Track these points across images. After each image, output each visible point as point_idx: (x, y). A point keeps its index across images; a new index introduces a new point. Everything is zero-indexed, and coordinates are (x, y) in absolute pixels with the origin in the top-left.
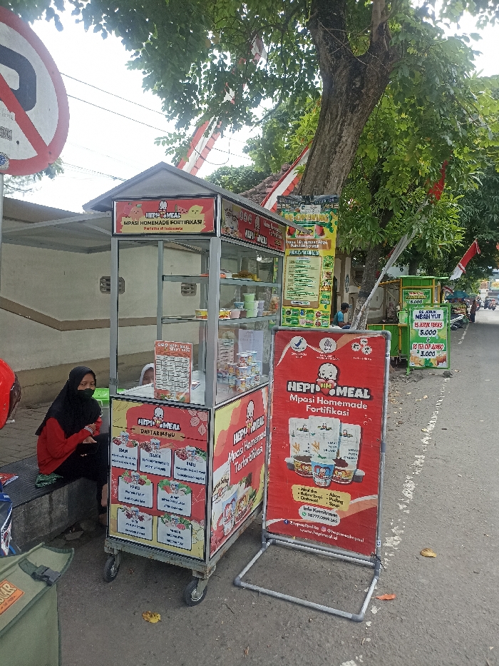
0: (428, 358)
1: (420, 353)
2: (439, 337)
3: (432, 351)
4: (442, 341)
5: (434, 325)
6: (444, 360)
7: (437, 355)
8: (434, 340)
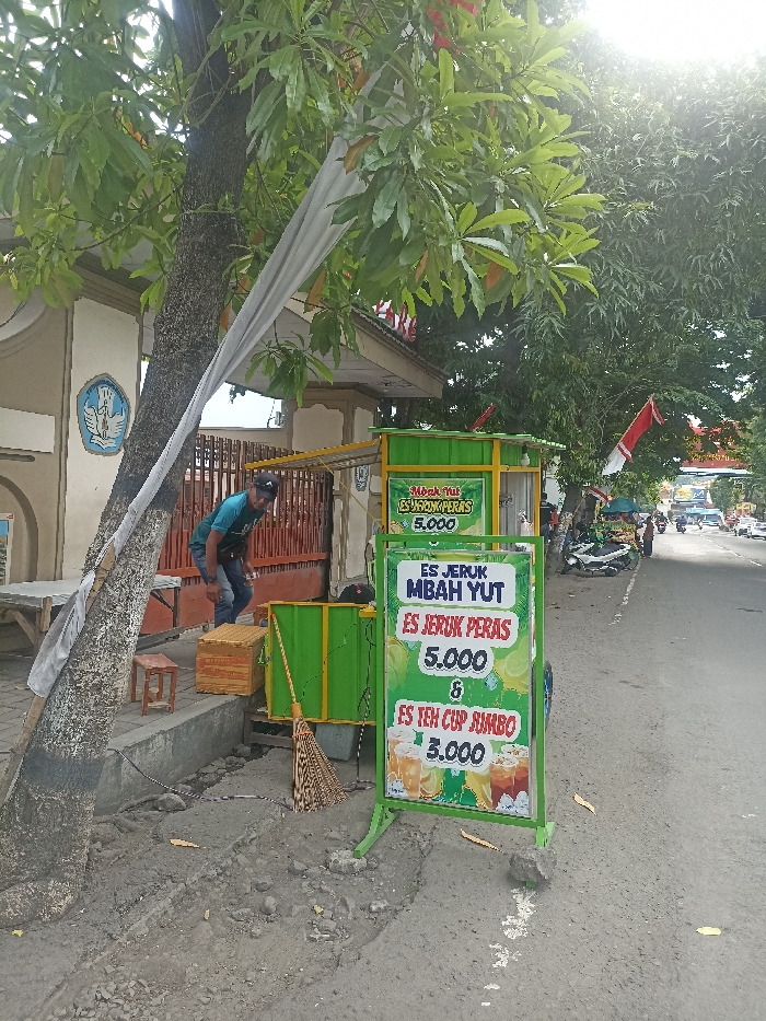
0: (456, 767)
1: (426, 744)
2: (500, 684)
3: (474, 739)
4: (510, 700)
5: (479, 626)
6: (518, 784)
7: (490, 757)
8: (479, 693)
